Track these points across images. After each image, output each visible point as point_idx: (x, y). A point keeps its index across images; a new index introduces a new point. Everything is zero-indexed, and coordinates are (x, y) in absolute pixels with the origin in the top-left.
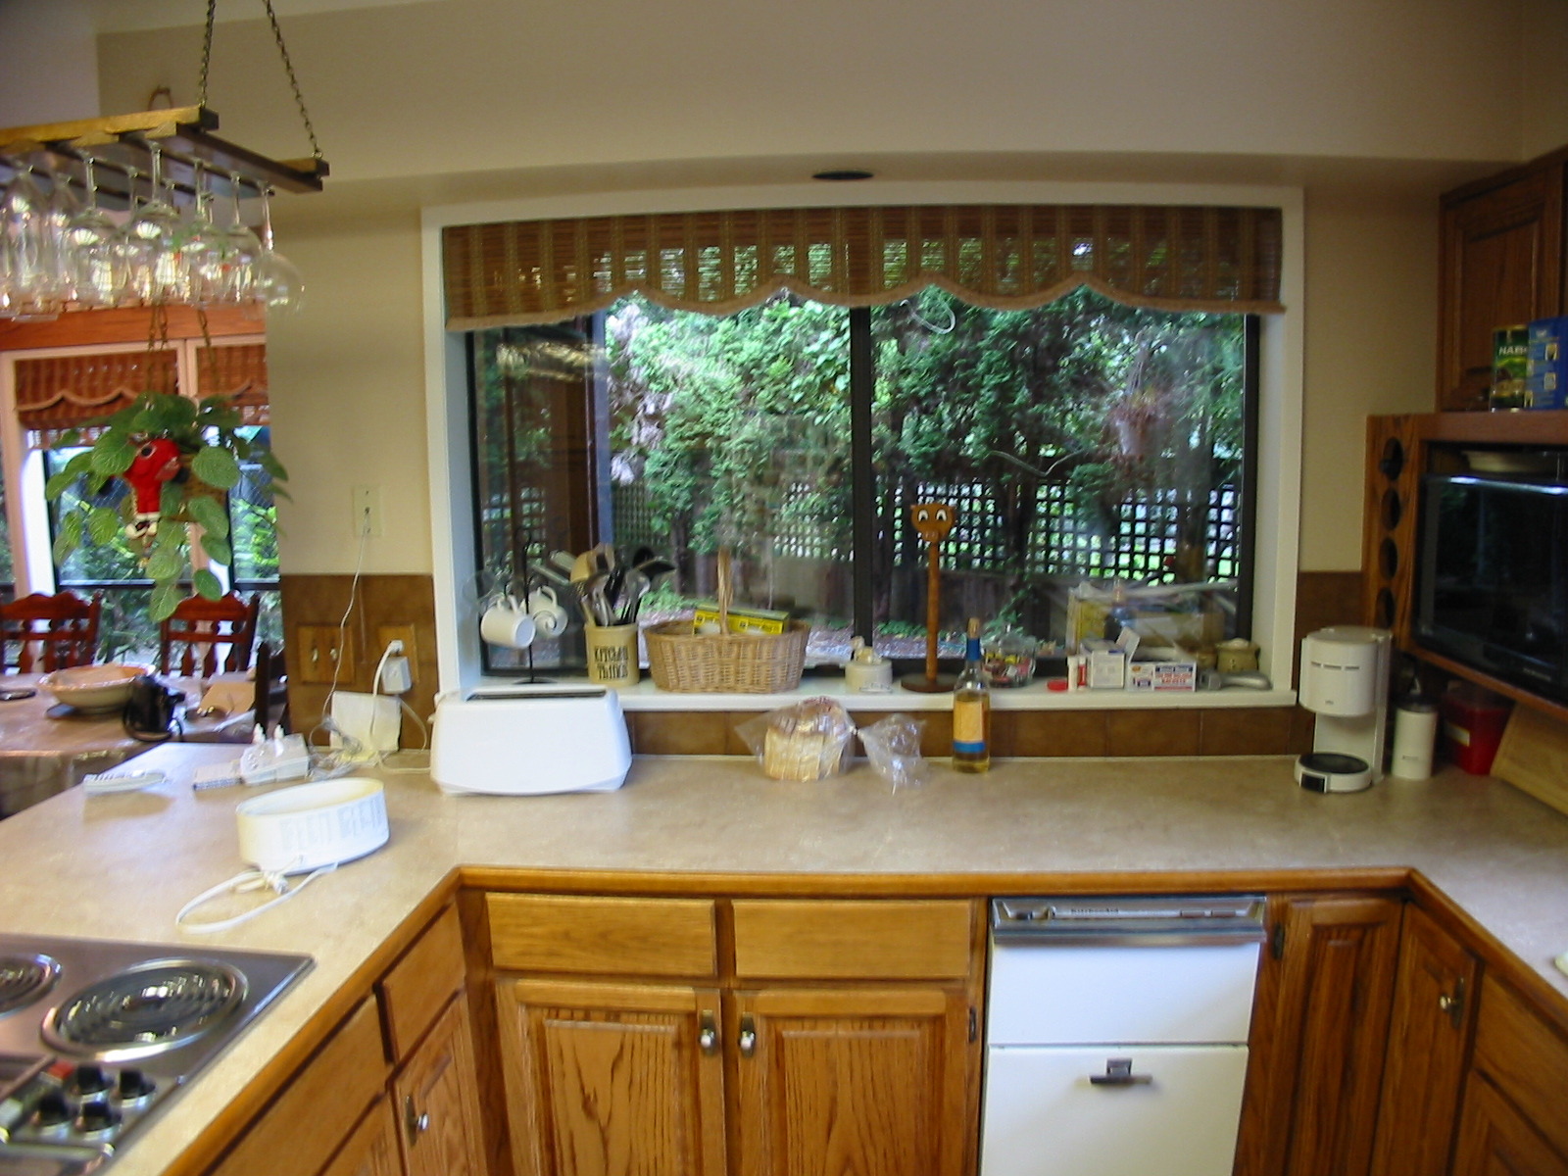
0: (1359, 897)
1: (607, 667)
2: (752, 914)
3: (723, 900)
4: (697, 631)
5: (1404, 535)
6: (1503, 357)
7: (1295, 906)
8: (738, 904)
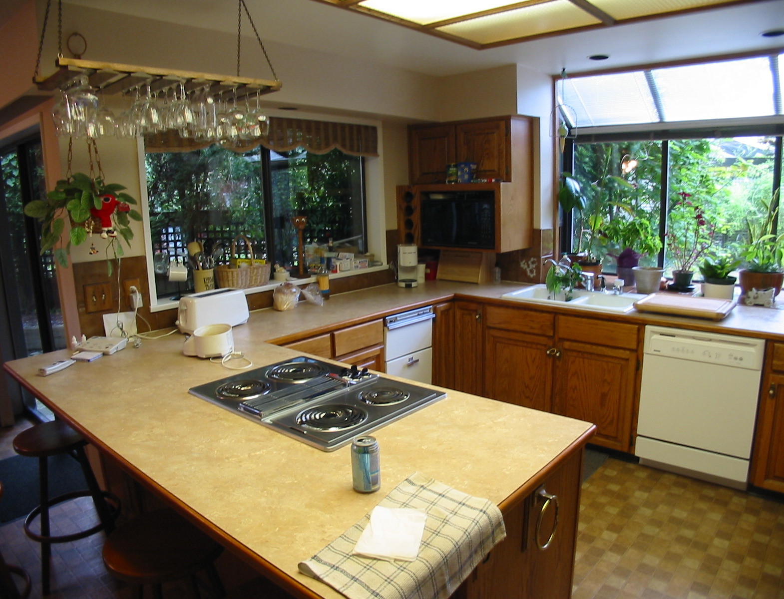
0: (446, 303)
1: (209, 285)
2: (340, 334)
3: (331, 332)
4: (239, 267)
5: (416, 217)
6: (451, 171)
7: (438, 306)
8: (336, 333)
